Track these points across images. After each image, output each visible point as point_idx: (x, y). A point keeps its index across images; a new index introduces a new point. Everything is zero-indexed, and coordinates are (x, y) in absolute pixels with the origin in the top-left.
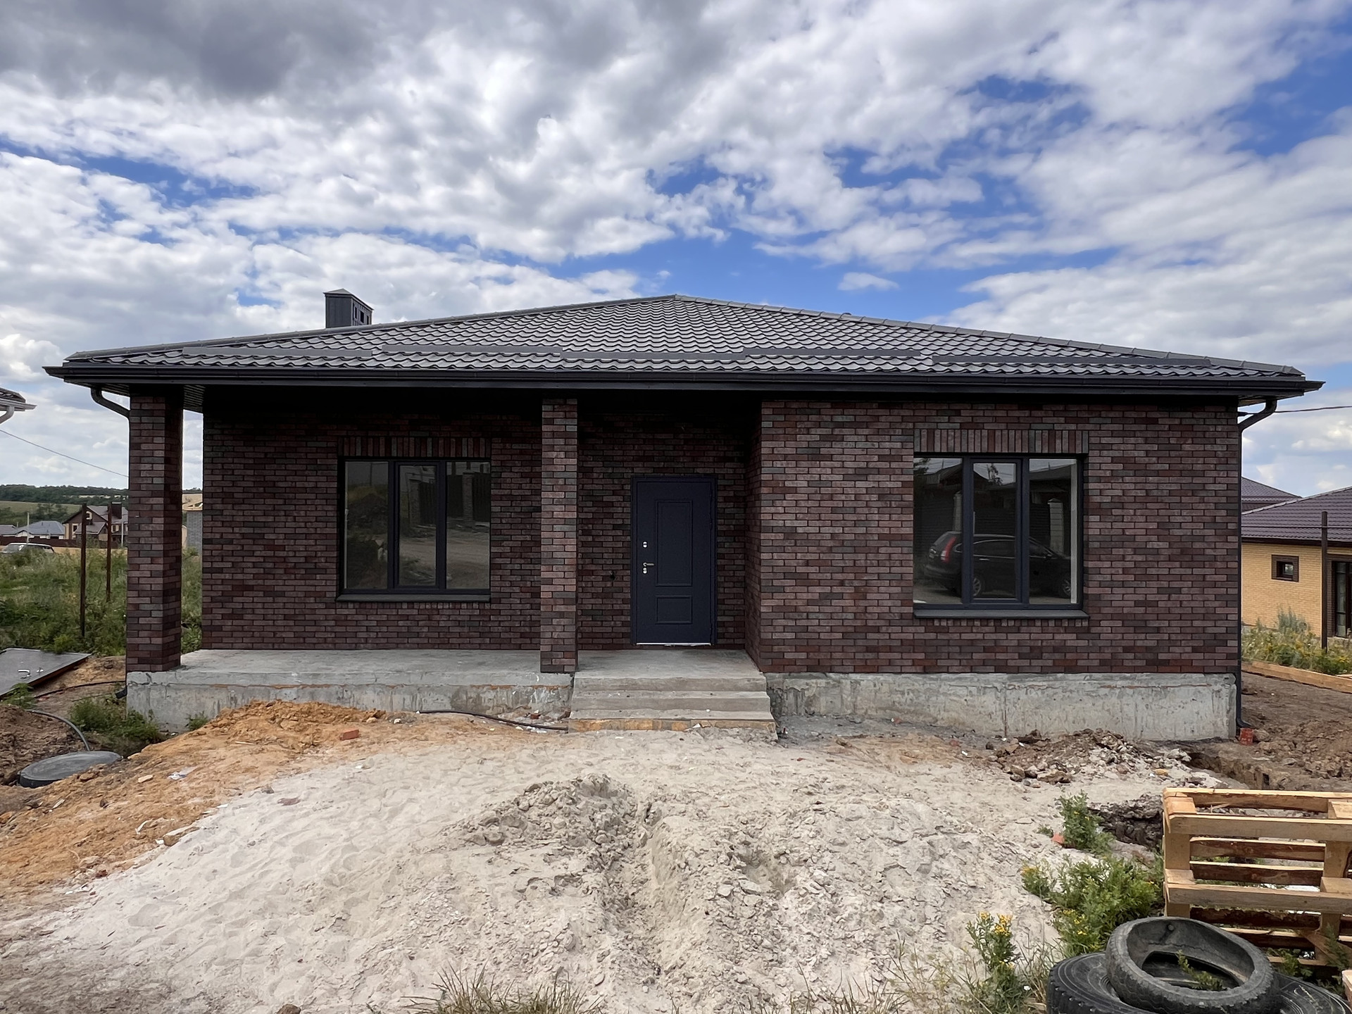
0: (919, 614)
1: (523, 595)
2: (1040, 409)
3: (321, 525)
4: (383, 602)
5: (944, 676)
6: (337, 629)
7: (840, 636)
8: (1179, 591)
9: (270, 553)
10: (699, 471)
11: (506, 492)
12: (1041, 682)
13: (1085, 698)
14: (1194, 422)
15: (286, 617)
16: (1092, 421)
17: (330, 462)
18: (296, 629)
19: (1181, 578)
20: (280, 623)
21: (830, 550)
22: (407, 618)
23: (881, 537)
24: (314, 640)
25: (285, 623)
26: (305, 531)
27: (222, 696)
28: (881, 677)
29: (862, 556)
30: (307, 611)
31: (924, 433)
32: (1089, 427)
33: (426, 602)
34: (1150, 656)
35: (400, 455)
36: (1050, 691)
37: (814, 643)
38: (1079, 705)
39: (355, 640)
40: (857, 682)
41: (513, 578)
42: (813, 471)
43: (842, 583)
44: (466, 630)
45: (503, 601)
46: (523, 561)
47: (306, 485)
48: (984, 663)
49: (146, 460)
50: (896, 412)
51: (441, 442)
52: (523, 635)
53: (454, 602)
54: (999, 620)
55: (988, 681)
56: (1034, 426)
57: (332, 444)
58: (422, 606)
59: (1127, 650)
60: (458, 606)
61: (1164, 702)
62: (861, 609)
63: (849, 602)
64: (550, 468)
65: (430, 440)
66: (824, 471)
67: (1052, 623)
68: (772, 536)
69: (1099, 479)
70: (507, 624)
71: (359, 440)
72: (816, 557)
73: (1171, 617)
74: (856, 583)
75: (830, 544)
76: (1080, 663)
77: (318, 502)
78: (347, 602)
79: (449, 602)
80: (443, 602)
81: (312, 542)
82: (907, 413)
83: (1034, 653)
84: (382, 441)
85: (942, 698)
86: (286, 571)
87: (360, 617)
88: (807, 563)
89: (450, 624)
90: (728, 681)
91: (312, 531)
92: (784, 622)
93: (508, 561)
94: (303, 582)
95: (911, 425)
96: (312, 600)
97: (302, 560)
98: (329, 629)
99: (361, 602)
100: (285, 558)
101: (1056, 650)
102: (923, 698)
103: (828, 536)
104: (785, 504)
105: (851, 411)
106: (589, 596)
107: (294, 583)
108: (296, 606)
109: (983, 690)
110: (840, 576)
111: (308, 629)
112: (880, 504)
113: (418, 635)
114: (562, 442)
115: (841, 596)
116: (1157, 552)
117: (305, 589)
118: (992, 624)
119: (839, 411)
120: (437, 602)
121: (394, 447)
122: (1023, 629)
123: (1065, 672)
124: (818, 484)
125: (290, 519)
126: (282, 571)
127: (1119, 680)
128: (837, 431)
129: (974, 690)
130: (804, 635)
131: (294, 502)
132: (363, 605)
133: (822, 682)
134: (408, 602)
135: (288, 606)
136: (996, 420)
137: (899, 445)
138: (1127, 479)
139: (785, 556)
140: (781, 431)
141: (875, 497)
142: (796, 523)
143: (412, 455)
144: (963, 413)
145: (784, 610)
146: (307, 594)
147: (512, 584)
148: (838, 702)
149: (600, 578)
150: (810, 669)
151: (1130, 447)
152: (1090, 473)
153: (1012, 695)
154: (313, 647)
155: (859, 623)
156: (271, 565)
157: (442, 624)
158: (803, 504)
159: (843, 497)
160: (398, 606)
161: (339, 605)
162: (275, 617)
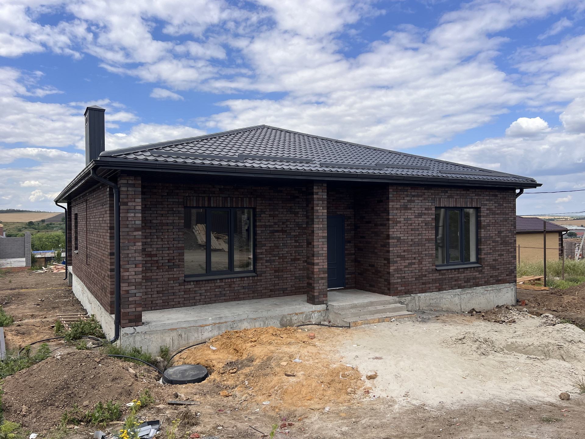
0: (438, 268)
1: (271, 272)
2: (468, 191)
3: (176, 242)
4: (208, 280)
5: (444, 291)
6: (185, 296)
7: (414, 279)
8: (503, 255)
9: (149, 259)
10: (338, 213)
11: (263, 223)
12: (469, 291)
13: (481, 295)
14: (506, 196)
15: (158, 292)
16: (482, 195)
17: (180, 209)
18: (164, 298)
19: (503, 250)
20: (155, 296)
21: (411, 246)
22: (220, 287)
23: (426, 240)
24: (173, 303)
25: (157, 295)
26: (168, 246)
27: (174, 334)
28: (427, 294)
29: (420, 247)
30: (170, 288)
31: (438, 199)
32: (481, 197)
33: (228, 279)
34: (496, 278)
35: (215, 206)
36: (472, 294)
37: (406, 283)
38: (479, 298)
39: (194, 301)
40: (420, 297)
41: (267, 264)
42: (406, 214)
43: (415, 258)
44: (247, 290)
45: (263, 275)
46: (270, 256)
47: (168, 221)
48: (455, 285)
49: (131, 211)
50: (429, 191)
51: (234, 199)
52: (271, 291)
53: (241, 277)
54: (459, 269)
55: (456, 292)
56: (467, 197)
57: (181, 200)
58: (227, 281)
59: (491, 277)
60: (243, 279)
61: (500, 294)
62: (420, 268)
63: (417, 266)
64: (317, 214)
65: (229, 199)
66: (409, 214)
67: (473, 269)
68: (393, 241)
69: (484, 216)
70: (264, 286)
71: (195, 198)
72: (406, 248)
73: (501, 264)
74: (419, 258)
75: (411, 243)
76: (480, 283)
77: (174, 230)
78: (190, 282)
79: (239, 278)
80: (236, 278)
81: (171, 252)
82: (433, 191)
83: (467, 281)
84: (206, 199)
85: (444, 300)
86: (158, 268)
87: (197, 289)
88: (404, 252)
89: (239, 288)
90: (386, 300)
91: (171, 245)
92: (397, 275)
93: (264, 256)
94: (167, 273)
95: (434, 196)
96: (172, 282)
97: (167, 261)
98: (181, 296)
99: (197, 281)
100: (157, 261)
101: (474, 279)
102: (438, 301)
103: (410, 240)
104: (397, 227)
105: (417, 191)
106: (298, 270)
107: (162, 274)
108: (164, 286)
109: (455, 295)
110: (414, 256)
111: (170, 297)
112: (425, 227)
113: (225, 295)
114: (321, 202)
115: (414, 264)
116: (497, 242)
117: (168, 276)
118: (469, 270)
119: (413, 191)
120: (234, 278)
121: (212, 202)
122: (465, 272)
123: (476, 287)
124: (407, 219)
125: (159, 240)
126: (155, 268)
127: (489, 288)
128: (413, 199)
129: (452, 295)
130: (404, 280)
131: (162, 231)
132: (198, 283)
133: (409, 298)
134: (220, 279)
135: (159, 286)
136: (457, 195)
137: (430, 204)
138: (491, 216)
139: (397, 248)
140: (395, 199)
141: (424, 224)
142: (401, 235)
143: (221, 206)
144: (449, 192)
145: (398, 270)
146: (169, 279)
147: (266, 267)
148: (414, 305)
149: (302, 262)
150: (406, 293)
151: (491, 205)
152: (482, 214)
153: (462, 296)
154: (173, 307)
155: (420, 274)
156: (149, 265)
157: (236, 288)
158: (402, 227)
159: (415, 225)
160: (215, 281)
161: (186, 284)
162: (152, 293)
